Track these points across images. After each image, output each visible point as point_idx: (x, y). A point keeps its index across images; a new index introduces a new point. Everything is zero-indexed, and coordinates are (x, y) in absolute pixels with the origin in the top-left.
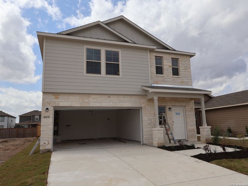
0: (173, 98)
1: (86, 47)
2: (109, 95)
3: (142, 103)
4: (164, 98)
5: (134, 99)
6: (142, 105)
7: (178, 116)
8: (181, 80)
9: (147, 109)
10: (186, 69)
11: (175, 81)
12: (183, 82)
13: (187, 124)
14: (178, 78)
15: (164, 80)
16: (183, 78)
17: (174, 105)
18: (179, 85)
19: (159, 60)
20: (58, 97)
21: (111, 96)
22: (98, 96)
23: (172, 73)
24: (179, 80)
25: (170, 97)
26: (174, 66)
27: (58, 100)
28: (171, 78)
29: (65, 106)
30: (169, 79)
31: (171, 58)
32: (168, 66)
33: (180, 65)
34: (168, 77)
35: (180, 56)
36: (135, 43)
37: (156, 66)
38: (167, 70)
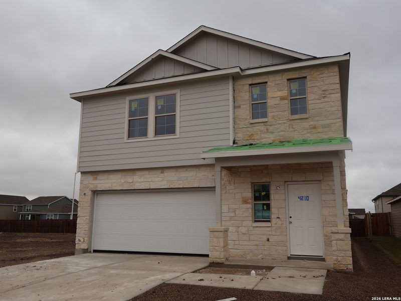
0: (289, 164)
1: (129, 99)
2: (162, 169)
4: (266, 167)
5: (203, 172)
7: (304, 202)
8: (311, 123)
9: (228, 191)
10: (324, 97)
11: (294, 127)
12: (315, 128)
14: (302, 121)
15: (267, 130)
16: (317, 118)
17: (290, 180)
20: (96, 177)
21: (166, 171)
22: (147, 172)
23: (289, 112)
24: (306, 124)
26: (296, 96)
27: (96, 182)
28: (284, 123)
29: (104, 189)
30: (279, 126)
31: (288, 80)
32: (279, 99)
33: (308, 91)
34: (277, 122)
35: (309, 70)
36: (219, 69)
37: (253, 103)
38: (274, 108)
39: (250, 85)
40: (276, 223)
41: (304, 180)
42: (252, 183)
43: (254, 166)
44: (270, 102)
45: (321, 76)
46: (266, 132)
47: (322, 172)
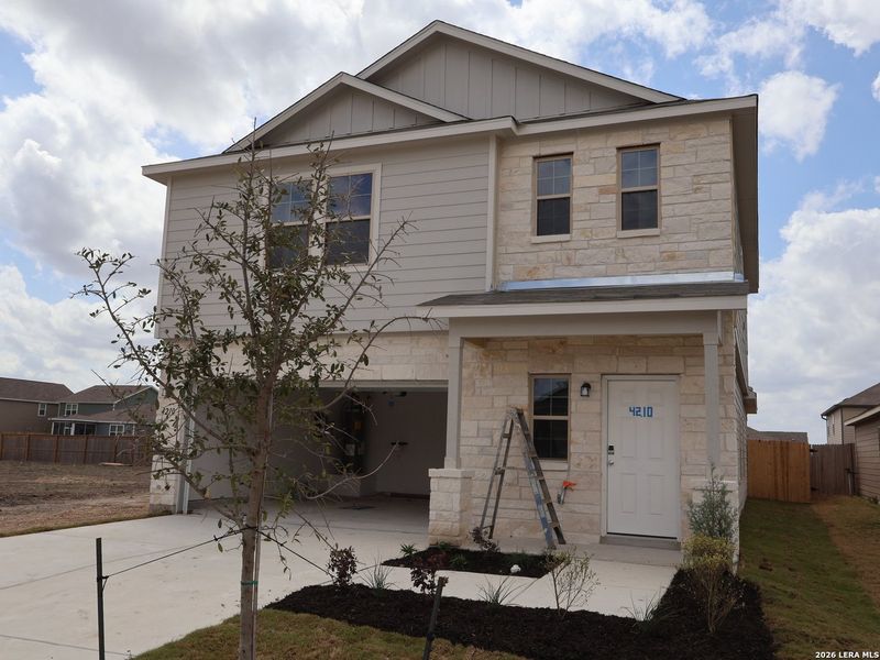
0: (612, 337)
4: (563, 341)
5: (426, 348)
7: (642, 420)
8: (665, 247)
9: (478, 391)
10: (696, 191)
12: (672, 258)
14: (646, 241)
15: (569, 259)
16: (679, 237)
17: (614, 371)
18: (646, 273)
19: (555, 166)
23: (617, 222)
24: (652, 249)
25: (594, 336)
26: (635, 186)
28: (606, 246)
30: (594, 251)
31: (619, 149)
32: (595, 190)
33: (663, 175)
34: (591, 242)
35: (666, 129)
36: (470, 120)
37: (540, 198)
38: (586, 210)
39: (535, 158)
40: (579, 464)
41: (644, 372)
42: (531, 375)
43: (538, 338)
44: (578, 200)
45: (691, 142)
46: (566, 262)
47: (684, 356)
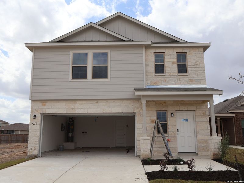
1: (72, 52)
2: (97, 100)
3: (136, 109)
4: (165, 102)
5: (125, 104)
6: (135, 110)
7: (185, 122)
8: (190, 78)
10: (196, 65)
11: (180, 80)
12: (192, 81)
13: (197, 134)
14: (185, 76)
15: (165, 80)
16: (193, 76)
17: (179, 110)
18: (186, 85)
19: (159, 57)
20: (45, 104)
21: (99, 101)
22: (85, 102)
23: (176, 71)
24: (187, 79)
25: (173, 101)
26: (181, 62)
27: (45, 107)
28: (175, 77)
29: (52, 113)
30: (172, 78)
31: (177, 53)
32: (171, 63)
33: (188, 60)
34: (171, 76)
35: (188, 49)
37: (156, 63)
38: (169, 68)
39: (154, 53)
40: (171, 135)
41: (187, 110)
42: (156, 111)
43: (158, 101)
44: (167, 65)
45: (195, 53)
46: (164, 81)
47: (196, 106)
